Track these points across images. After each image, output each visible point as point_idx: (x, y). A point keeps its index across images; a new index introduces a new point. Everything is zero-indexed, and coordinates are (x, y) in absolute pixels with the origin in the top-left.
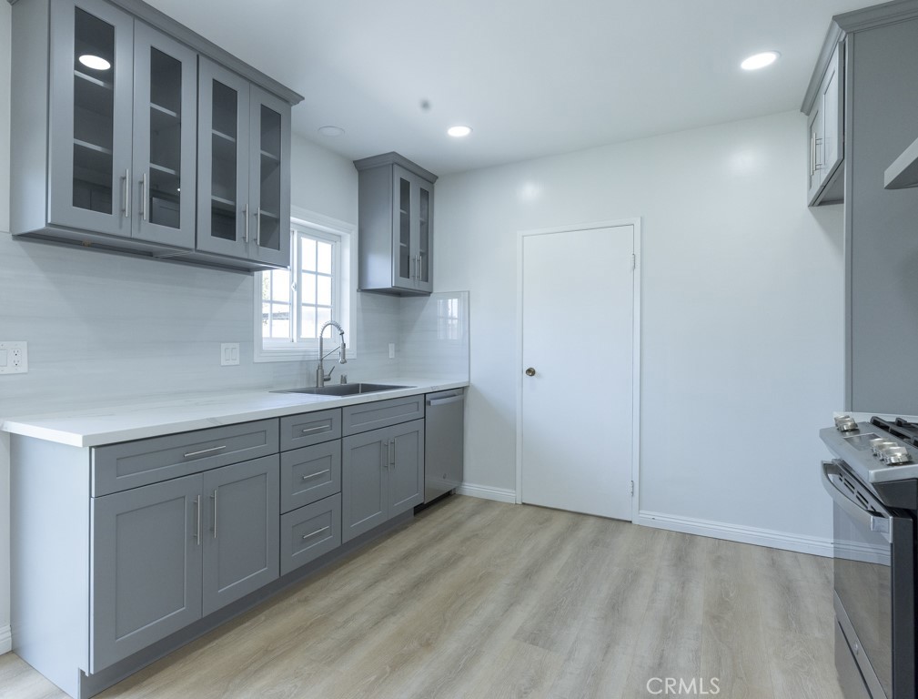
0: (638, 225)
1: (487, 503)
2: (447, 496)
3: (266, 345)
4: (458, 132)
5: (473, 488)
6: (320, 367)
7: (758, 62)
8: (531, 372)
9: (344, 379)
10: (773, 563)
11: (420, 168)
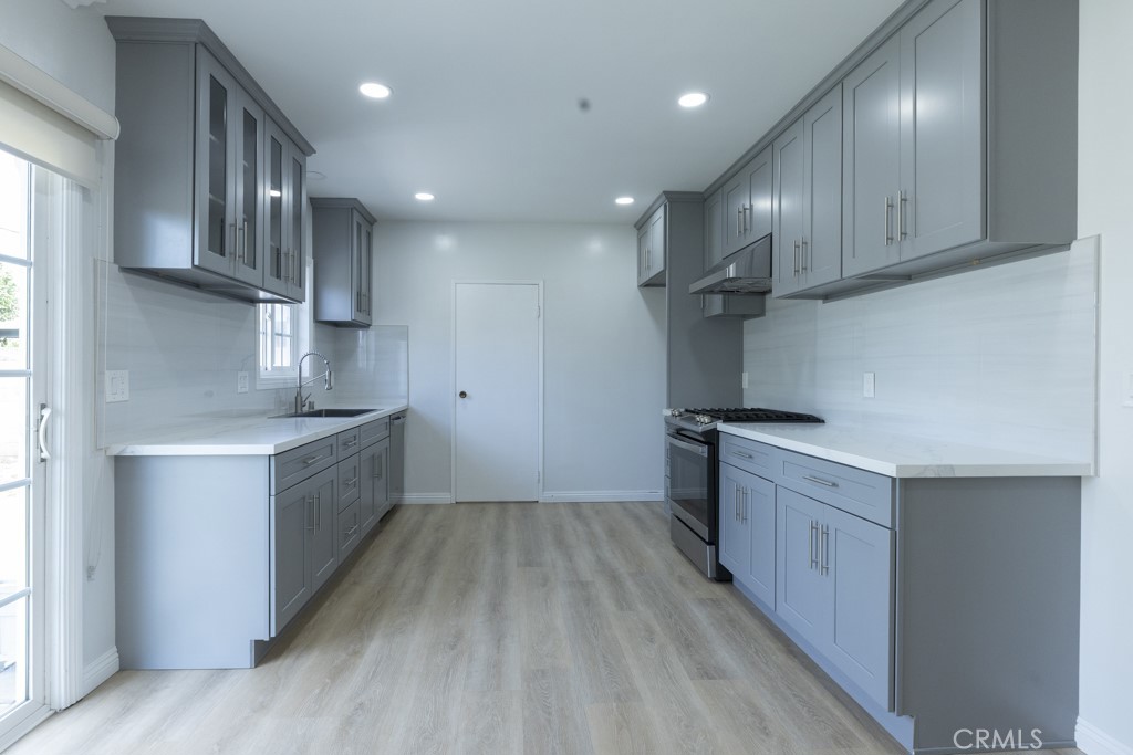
0: (541, 284)
1: (428, 508)
2: (392, 512)
3: (263, 374)
4: (424, 197)
5: (412, 497)
6: (299, 394)
7: (625, 201)
8: (463, 394)
9: (311, 405)
10: (625, 509)
11: (369, 213)
